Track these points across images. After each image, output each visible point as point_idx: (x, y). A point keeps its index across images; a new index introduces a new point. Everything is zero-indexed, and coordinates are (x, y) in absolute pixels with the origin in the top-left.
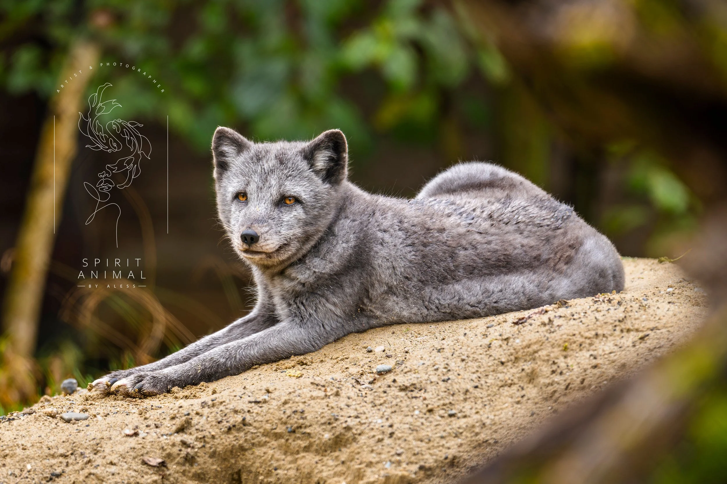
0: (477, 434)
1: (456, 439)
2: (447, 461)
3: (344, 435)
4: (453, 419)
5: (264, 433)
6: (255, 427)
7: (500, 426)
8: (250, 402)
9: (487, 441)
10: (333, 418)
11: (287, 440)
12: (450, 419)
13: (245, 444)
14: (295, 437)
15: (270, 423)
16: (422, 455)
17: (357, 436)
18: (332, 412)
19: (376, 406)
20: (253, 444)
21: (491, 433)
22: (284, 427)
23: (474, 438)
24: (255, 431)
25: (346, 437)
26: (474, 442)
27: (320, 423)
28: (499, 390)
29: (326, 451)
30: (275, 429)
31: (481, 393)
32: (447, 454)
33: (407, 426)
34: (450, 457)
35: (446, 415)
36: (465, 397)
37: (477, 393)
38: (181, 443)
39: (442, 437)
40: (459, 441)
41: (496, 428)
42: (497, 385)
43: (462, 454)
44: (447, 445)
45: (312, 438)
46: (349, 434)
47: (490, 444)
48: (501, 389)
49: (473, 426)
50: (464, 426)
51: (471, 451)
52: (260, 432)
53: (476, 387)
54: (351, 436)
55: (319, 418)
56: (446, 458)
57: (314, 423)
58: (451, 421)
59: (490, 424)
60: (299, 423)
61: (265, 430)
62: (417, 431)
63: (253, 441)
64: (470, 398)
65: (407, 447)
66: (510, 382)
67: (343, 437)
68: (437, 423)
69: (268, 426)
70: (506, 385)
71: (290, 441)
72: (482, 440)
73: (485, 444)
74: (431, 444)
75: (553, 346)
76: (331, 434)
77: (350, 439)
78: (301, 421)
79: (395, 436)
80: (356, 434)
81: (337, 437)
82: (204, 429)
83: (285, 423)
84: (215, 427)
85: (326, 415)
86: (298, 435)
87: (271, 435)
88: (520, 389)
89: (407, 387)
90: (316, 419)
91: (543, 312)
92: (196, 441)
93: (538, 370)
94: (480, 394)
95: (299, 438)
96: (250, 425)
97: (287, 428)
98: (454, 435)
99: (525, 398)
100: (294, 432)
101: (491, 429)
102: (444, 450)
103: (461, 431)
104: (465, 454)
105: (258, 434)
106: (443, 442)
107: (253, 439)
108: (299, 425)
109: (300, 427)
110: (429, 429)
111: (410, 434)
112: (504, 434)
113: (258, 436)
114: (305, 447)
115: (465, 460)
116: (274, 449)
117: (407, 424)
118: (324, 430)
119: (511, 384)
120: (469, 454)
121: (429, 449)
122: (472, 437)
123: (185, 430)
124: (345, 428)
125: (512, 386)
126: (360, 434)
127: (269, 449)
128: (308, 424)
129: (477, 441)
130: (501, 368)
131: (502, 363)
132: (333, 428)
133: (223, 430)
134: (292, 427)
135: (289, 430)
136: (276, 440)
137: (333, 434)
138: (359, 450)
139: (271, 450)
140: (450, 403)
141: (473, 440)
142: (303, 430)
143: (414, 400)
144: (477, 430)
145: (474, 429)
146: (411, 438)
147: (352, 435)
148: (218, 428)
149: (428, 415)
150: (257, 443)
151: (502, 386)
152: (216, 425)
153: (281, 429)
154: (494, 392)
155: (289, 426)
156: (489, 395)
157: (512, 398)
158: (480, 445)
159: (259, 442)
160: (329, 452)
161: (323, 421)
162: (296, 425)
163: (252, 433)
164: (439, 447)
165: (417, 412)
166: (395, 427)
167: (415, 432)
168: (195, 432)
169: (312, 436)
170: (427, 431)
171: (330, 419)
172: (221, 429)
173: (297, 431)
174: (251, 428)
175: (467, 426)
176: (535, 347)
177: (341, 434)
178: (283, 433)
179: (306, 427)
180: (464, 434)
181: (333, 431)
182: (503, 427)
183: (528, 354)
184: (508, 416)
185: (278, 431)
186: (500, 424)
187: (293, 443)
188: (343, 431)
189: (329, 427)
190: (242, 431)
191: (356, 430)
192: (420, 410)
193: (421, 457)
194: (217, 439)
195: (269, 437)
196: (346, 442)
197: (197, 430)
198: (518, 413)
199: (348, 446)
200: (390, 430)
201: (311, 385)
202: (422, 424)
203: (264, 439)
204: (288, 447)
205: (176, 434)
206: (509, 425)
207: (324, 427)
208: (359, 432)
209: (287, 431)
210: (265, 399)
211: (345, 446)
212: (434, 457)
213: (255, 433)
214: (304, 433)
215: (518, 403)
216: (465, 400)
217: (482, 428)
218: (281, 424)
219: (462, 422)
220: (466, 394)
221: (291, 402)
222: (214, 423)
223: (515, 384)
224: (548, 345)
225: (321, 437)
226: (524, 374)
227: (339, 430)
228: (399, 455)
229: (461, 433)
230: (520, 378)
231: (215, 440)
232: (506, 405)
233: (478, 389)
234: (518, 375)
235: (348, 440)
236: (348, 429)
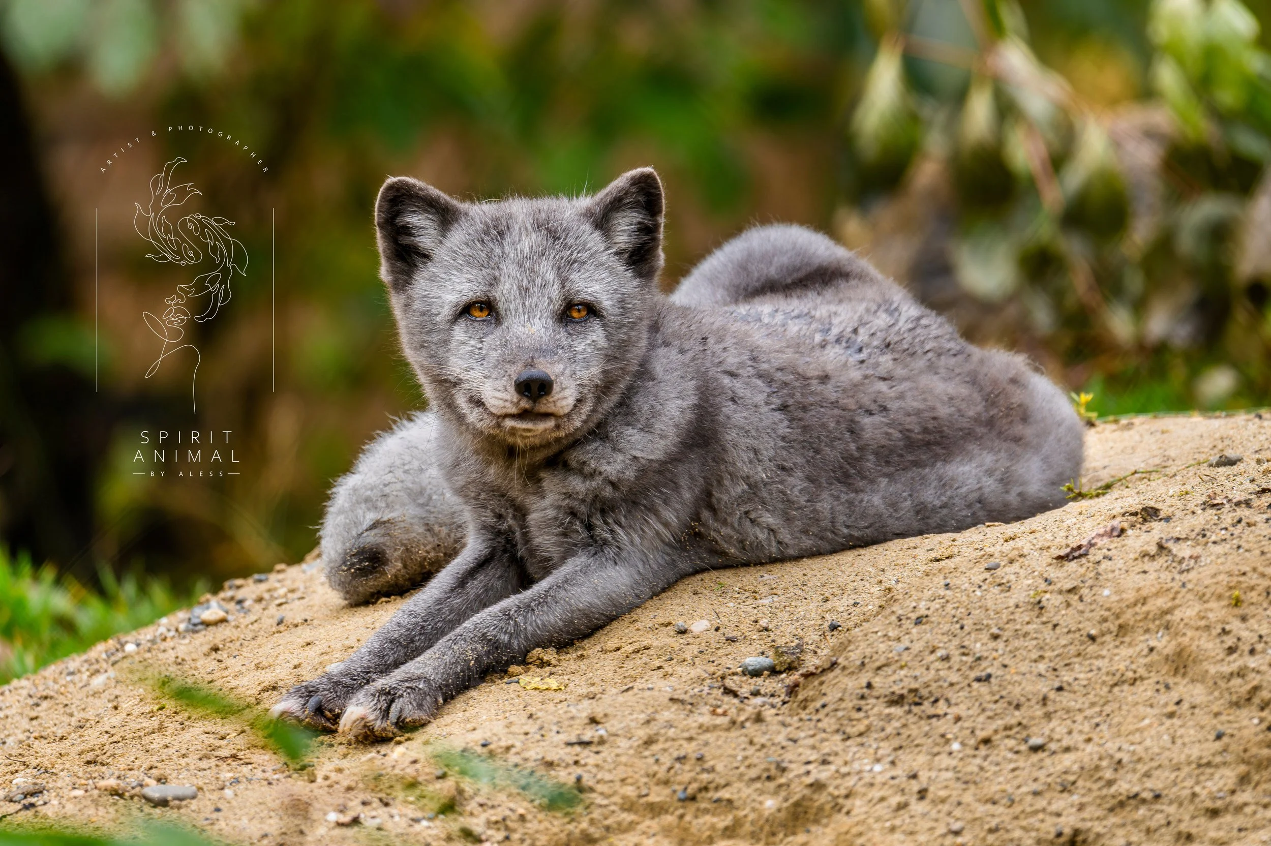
0: (1110, 783)
1: (1065, 795)
2: (1062, 840)
3: (811, 799)
4: (1041, 755)
5: (623, 804)
6: (602, 794)
7: (1154, 764)
8: (570, 745)
9: (1136, 796)
10: (773, 767)
11: (681, 817)
12: (1035, 758)
13: (592, 830)
14: (698, 809)
15: (632, 785)
16: (1007, 831)
17: (841, 801)
18: (767, 756)
19: (849, 738)
20: (608, 828)
21: (1140, 780)
22: (667, 791)
23: (1105, 792)
24: (605, 802)
25: (817, 804)
26: (1109, 798)
27: (746, 778)
28: (1110, 692)
29: (774, 834)
30: (646, 795)
31: (1076, 701)
32: (1058, 827)
33: (950, 775)
34: (1067, 831)
35: (1023, 748)
36: (1044, 710)
37: (1065, 699)
38: (461, 834)
39: (1036, 794)
40: (1075, 799)
41: (1146, 768)
42: (1104, 683)
43: (1089, 824)
44: (1054, 807)
45: (737, 809)
46: (822, 798)
47: (1144, 801)
48: (1116, 689)
49: (1097, 768)
50: (1075, 768)
51: (1105, 818)
52: (615, 804)
53: (1060, 689)
54: (828, 802)
55: (742, 769)
56: (1059, 835)
57: (734, 779)
58: (1041, 760)
59: (1131, 762)
60: (701, 782)
61: (624, 797)
62: (975, 783)
63: (607, 822)
64: (1056, 712)
65: (969, 816)
66: (1130, 674)
67: (809, 804)
68: (1012, 766)
69: (630, 791)
70: (1124, 682)
71: (688, 818)
72: (1125, 793)
73: (1133, 802)
74: (1017, 809)
75: (1201, 598)
76: (780, 798)
77: (828, 807)
78: (705, 777)
79: (930, 796)
80: (838, 797)
81: (797, 804)
82: (496, 803)
83: (666, 783)
84: (519, 798)
85: (754, 760)
86: (703, 805)
87: (641, 809)
88: (1161, 687)
89: (902, 697)
90: (738, 772)
91: (1115, 534)
92: (489, 828)
93: (1194, 647)
94: (1073, 703)
95: (706, 811)
96: (592, 790)
97: (675, 792)
98: (1059, 788)
99: (1185, 706)
100: (693, 798)
101: (1134, 771)
102: (1051, 820)
103: (1072, 778)
104: (1096, 823)
105: (613, 808)
106: (1041, 803)
107: (606, 818)
108: (704, 784)
109: (706, 789)
110: (1001, 779)
111: (964, 790)
112: (1168, 778)
113: (613, 812)
114: (726, 828)
115: (1099, 835)
116: (654, 835)
117: (947, 769)
118: (761, 792)
119: (1135, 680)
120: (1105, 823)
121: (1016, 818)
122: (1100, 789)
123: (457, 808)
124: (811, 785)
125: (1138, 683)
126: (847, 796)
127: (644, 837)
128: (722, 782)
129: (1113, 797)
130: (1092, 648)
131: (1093, 638)
132: (780, 786)
133: (537, 803)
134: (686, 789)
135: (680, 795)
136: (653, 818)
137: (786, 800)
138: (860, 828)
139: (648, 838)
140: (1020, 724)
141: (1106, 796)
142: (710, 794)
143: (934, 720)
144: (1108, 774)
145: (1100, 774)
146: (968, 798)
147: (830, 798)
148: (524, 799)
149: (983, 750)
150: (615, 826)
151: (1116, 685)
152: (519, 794)
153: (659, 795)
154: (1102, 697)
155: (679, 788)
156: (1093, 704)
157: (1151, 706)
158: (1122, 804)
159: (619, 824)
160: (781, 835)
161: (753, 773)
162: (694, 786)
163: (600, 806)
164: (1036, 812)
165: (956, 746)
166: (924, 776)
167: (972, 787)
168: (480, 809)
169: (736, 804)
170: (999, 783)
171: (767, 770)
172: (532, 801)
173: (699, 796)
174: (593, 795)
175: (1082, 768)
176: (1161, 602)
177: (804, 798)
178: (666, 803)
179: (717, 788)
180: (1080, 783)
181: (783, 794)
182: (1160, 766)
183: (1150, 616)
184: (1161, 743)
185: (653, 798)
186: (1152, 759)
187: (695, 822)
188: (807, 792)
189: (771, 785)
190: (579, 803)
191: (837, 787)
192: (960, 740)
193: (1007, 836)
194: (530, 821)
195: (636, 813)
196: (816, 814)
197: (481, 805)
198: (1181, 737)
199: (824, 821)
200: (915, 786)
201: (670, 704)
202: (982, 768)
203: (628, 817)
204: (686, 830)
205: (441, 817)
206: (1174, 762)
207: (758, 785)
208: (843, 792)
209: (675, 798)
210: (601, 737)
211: (816, 821)
212: (1034, 834)
213: (606, 806)
214: (718, 801)
215: (1171, 715)
216: (1048, 716)
217: (1116, 770)
218: (657, 784)
219: (1067, 760)
220: (1045, 705)
221: (662, 739)
222: (515, 790)
223: (1142, 679)
224: (1190, 596)
225: (757, 805)
226: (1154, 656)
227: (798, 791)
228: (957, 833)
229: (1074, 783)
230: (1149, 667)
231: (529, 825)
232: (1147, 722)
233: (1065, 694)
234: (1143, 661)
235: (821, 809)
236: (818, 786)
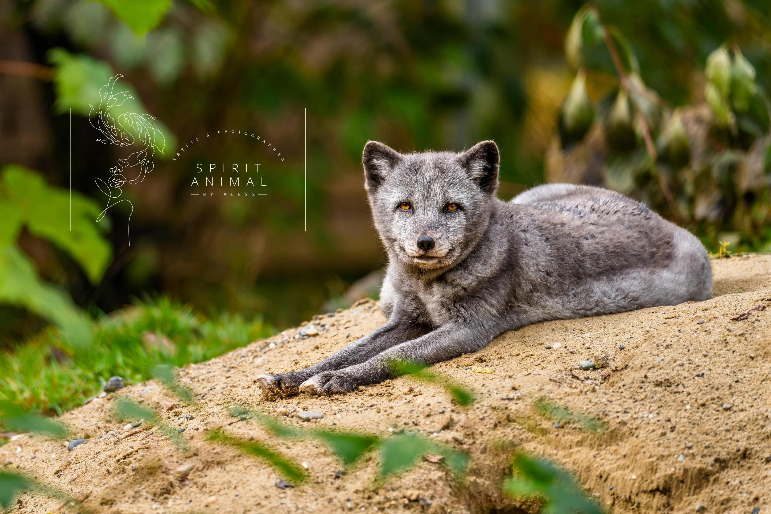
0: (763, 427)
1: (741, 432)
2: (739, 453)
3: (619, 430)
4: (728, 413)
5: (529, 428)
6: (519, 423)
8: (503, 399)
10: (601, 414)
11: (557, 435)
12: (727, 413)
13: (514, 440)
14: (565, 432)
15: (533, 420)
16: (713, 448)
17: (633, 431)
18: (598, 408)
19: (636, 401)
20: (522, 440)
22: (550, 423)
23: (760, 431)
24: (521, 427)
25: (622, 432)
26: (762, 434)
27: (588, 419)
28: (761, 384)
29: (601, 445)
30: (540, 425)
31: (745, 387)
32: (738, 447)
33: (686, 420)
34: (742, 449)
35: (720, 409)
36: (730, 391)
37: (739, 386)
38: (453, 440)
39: (728, 431)
40: (746, 434)
42: (758, 379)
43: (752, 446)
44: (735, 438)
46: (625, 429)
48: (764, 383)
49: (756, 419)
50: (746, 419)
51: (760, 443)
52: (525, 428)
53: (737, 381)
54: (627, 431)
55: (586, 414)
56: (738, 450)
57: (582, 418)
61: (529, 425)
62: (698, 424)
63: (521, 437)
64: (735, 392)
65: (695, 440)
67: (618, 431)
68: (715, 417)
69: (532, 422)
70: (767, 379)
71: (560, 436)
74: (718, 438)
77: (627, 434)
78: (568, 417)
79: (676, 430)
80: (632, 429)
81: (612, 432)
83: (550, 419)
84: (480, 424)
85: (592, 410)
86: (567, 430)
87: (537, 431)
89: (661, 382)
90: (583, 415)
91: (760, 309)
92: (465, 438)
94: (743, 388)
95: (569, 433)
96: (515, 421)
97: (554, 423)
98: (738, 428)
100: (562, 427)
102: (734, 443)
103: (744, 424)
104: (756, 446)
105: (524, 430)
106: (729, 435)
107: (520, 435)
108: (568, 420)
109: (569, 423)
110: (710, 423)
111: (693, 428)
113: (524, 432)
114: (578, 442)
115: (757, 451)
116: (543, 444)
117: (684, 418)
118: (595, 425)
120: (759, 446)
121: (718, 442)
122: (758, 429)
123: (451, 428)
124: (620, 423)
126: (636, 429)
127: (539, 444)
128: (576, 419)
129: (764, 433)
130: (752, 363)
131: (752, 358)
132: (604, 423)
133: (488, 426)
134: (559, 422)
135: (556, 425)
136: (543, 436)
137: (607, 429)
138: (643, 444)
139: (541, 445)
140: (718, 397)
141: (760, 433)
142: (570, 425)
143: (677, 394)
144: (762, 423)
145: (758, 422)
146: (694, 431)
147: (628, 429)
148: (483, 425)
149: (701, 409)
150: (525, 439)
151: (764, 380)
153: (546, 425)
154: (757, 386)
155: (556, 422)
156: (752, 390)
158: (768, 437)
159: (527, 438)
160: (604, 446)
161: (591, 416)
162: (564, 421)
163: (518, 429)
164: (727, 440)
165: (688, 407)
166: (673, 420)
167: (697, 426)
168: (461, 428)
169: (583, 430)
170: (710, 425)
171: (598, 415)
172: (486, 426)
173: (565, 426)
174: (515, 424)
175: (749, 419)
177: (616, 429)
178: (549, 428)
179: (574, 423)
180: (748, 427)
181: (606, 426)
185: (543, 426)
187: (563, 438)
188: (618, 426)
189: (600, 422)
190: (508, 427)
191: (632, 424)
192: (690, 404)
193: (713, 450)
194: (485, 435)
195: (535, 433)
196: (622, 436)
197: (461, 426)
199: (625, 440)
200: (669, 425)
201: (550, 382)
202: (701, 418)
203: (530, 435)
204: (559, 442)
205: (443, 431)
207: (594, 422)
208: (634, 426)
209: (554, 426)
210: (518, 396)
211: (621, 440)
212: (726, 450)
213: (521, 429)
214: (575, 428)
216: (732, 394)
217: (765, 421)
218: (545, 420)
219: (742, 415)
220: (730, 389)
221: (547, 399)
222: (476, 420)
225: (593, 432)
227: (613, 425)
228: (690, 448)
229: (745, 426)
231: (484, 437)
235: (624, 434)
236: (624, 423)
